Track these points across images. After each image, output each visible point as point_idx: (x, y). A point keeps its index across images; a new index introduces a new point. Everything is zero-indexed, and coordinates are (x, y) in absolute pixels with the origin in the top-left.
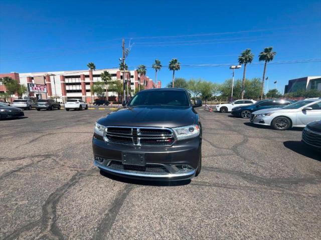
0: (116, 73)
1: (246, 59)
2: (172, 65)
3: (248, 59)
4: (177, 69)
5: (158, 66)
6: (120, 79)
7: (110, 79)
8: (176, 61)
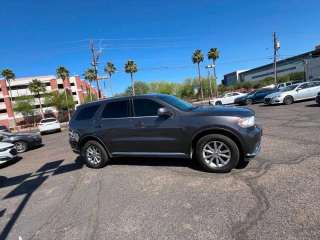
0: (49, 81)
1: (199, 58)
2: (129, 68)
3: (200, 59)
4: (134, 71)
5: (111, 69)
6: (57, 89)
7: (45, 90)
8: (132, 62)
